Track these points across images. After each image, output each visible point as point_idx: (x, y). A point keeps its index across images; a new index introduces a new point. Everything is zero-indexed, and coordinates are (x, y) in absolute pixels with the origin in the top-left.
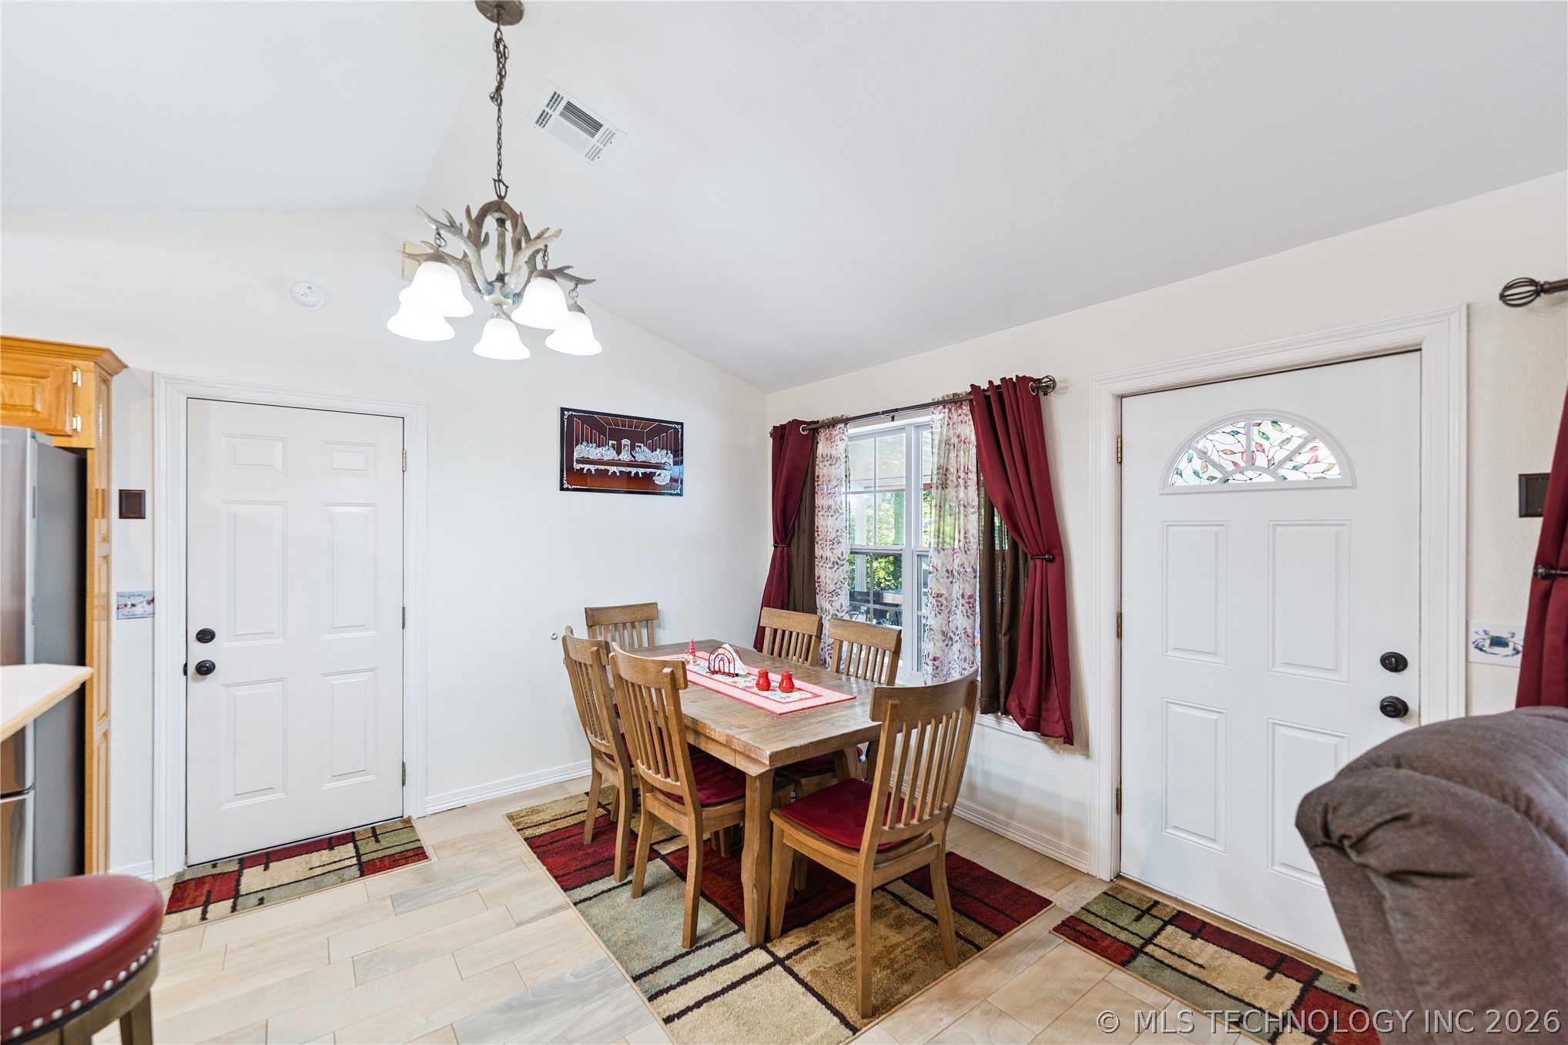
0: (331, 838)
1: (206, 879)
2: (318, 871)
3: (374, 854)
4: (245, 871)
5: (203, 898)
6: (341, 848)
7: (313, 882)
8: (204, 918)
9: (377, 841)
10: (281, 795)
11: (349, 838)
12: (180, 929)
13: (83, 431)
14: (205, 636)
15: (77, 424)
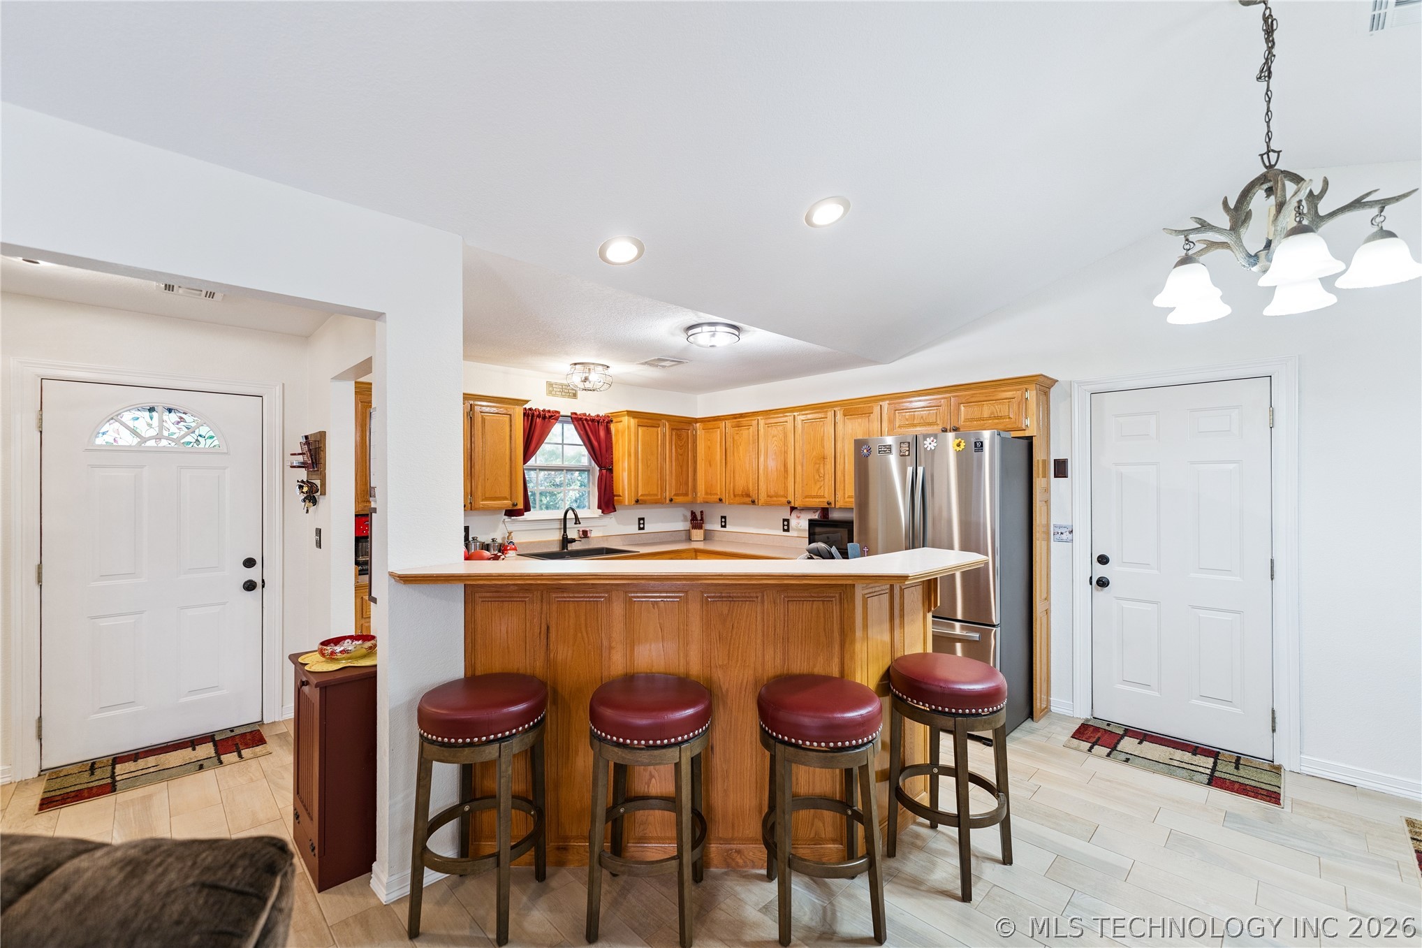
0: (1198, 747)
1: (1100, 730)
2: (1176, 763)
3: (1228, 775)
4: (1126, 738)
5: (1094, 740)
6: (1203, 758)
7: (1168, 768)
8: (1090, 750)
9: (1237, 768)
10: (1157, 694)
11: (1214, 754)
12: (1075, 749)
13: (1031, 426)
14: (1103, 560)
15: (1028, 422)
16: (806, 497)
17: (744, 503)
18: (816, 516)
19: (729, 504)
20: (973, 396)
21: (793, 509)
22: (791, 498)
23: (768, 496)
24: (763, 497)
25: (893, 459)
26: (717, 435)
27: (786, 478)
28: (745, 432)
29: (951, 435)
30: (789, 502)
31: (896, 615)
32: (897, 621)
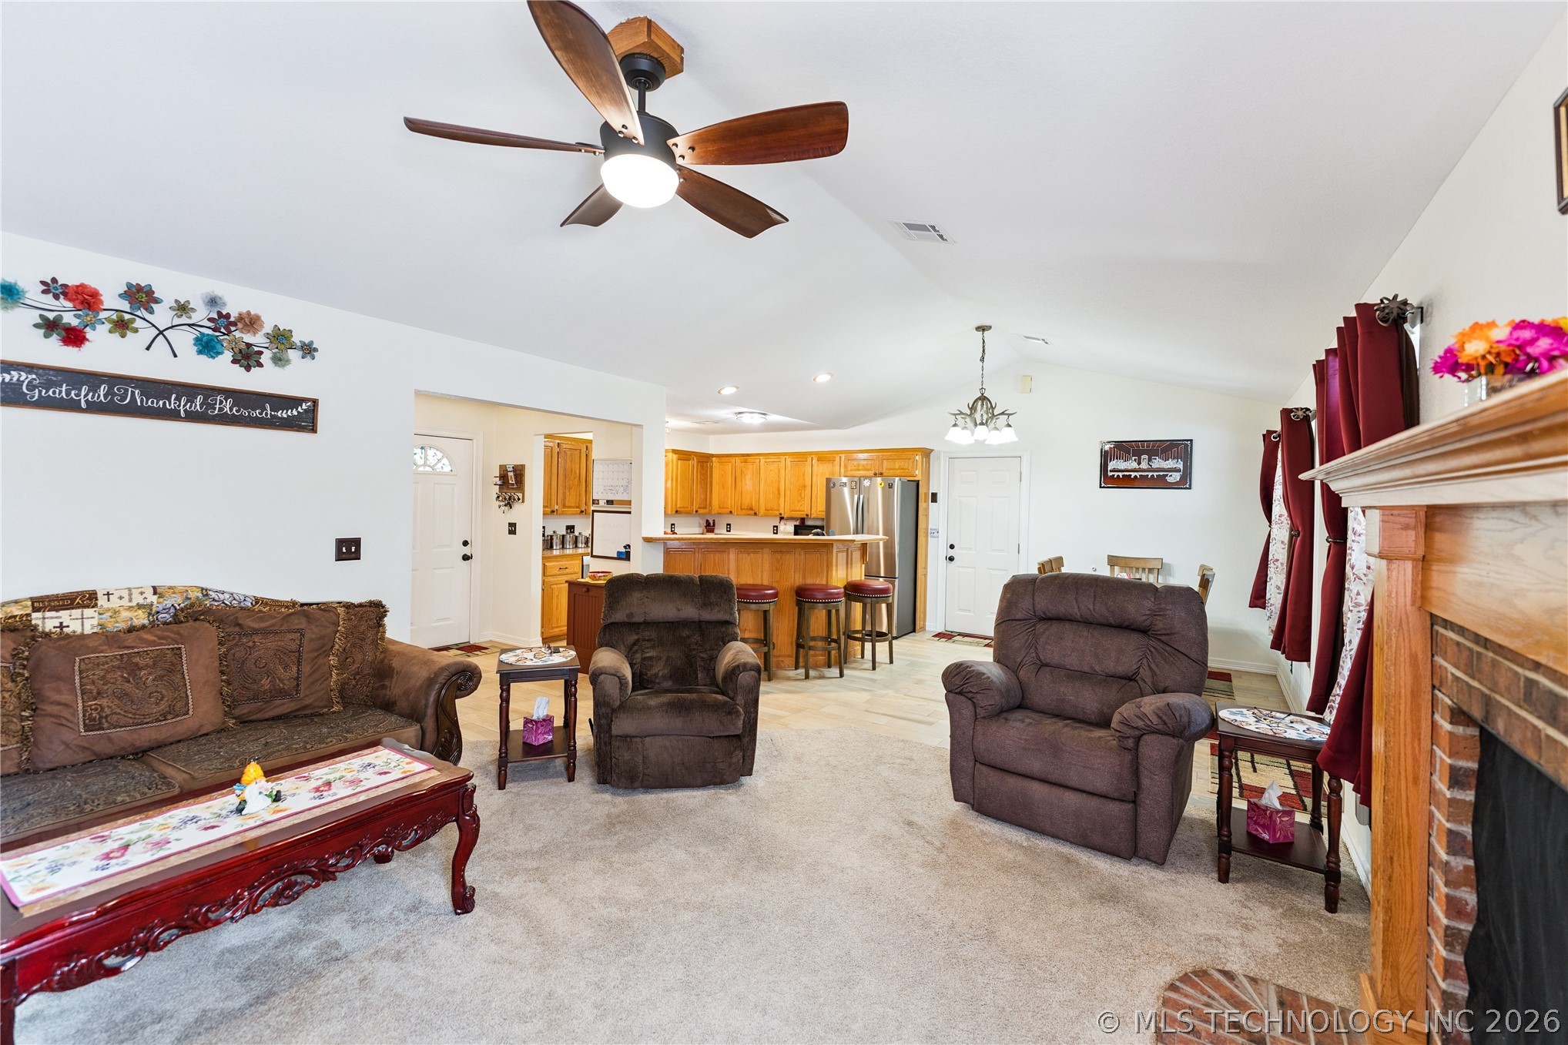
1: (946, 634)
4: (957, 636)
5: (942, 637)
12: (932, 640)
13: (918, 474)
14: (952, 547)
15: (917, 472)
16: (793, 511)
17: (749, 515)
18: (797, 523)
19: (737, 515)
20: (890, 456)
21: (782, 518)
22: (782, 511)
23: (766, 510)
24: (762, 511)
25: (846, 490)
26: (729, 467)
27: (779, 498)
28: (750, 466)
29: (879, 480)
30: (781, 514)
31: (849, 563)
32: (849, 565)
